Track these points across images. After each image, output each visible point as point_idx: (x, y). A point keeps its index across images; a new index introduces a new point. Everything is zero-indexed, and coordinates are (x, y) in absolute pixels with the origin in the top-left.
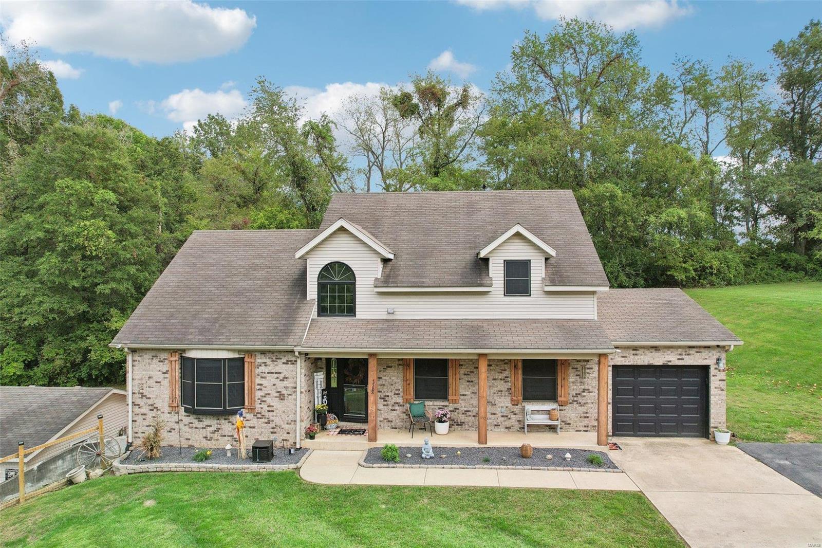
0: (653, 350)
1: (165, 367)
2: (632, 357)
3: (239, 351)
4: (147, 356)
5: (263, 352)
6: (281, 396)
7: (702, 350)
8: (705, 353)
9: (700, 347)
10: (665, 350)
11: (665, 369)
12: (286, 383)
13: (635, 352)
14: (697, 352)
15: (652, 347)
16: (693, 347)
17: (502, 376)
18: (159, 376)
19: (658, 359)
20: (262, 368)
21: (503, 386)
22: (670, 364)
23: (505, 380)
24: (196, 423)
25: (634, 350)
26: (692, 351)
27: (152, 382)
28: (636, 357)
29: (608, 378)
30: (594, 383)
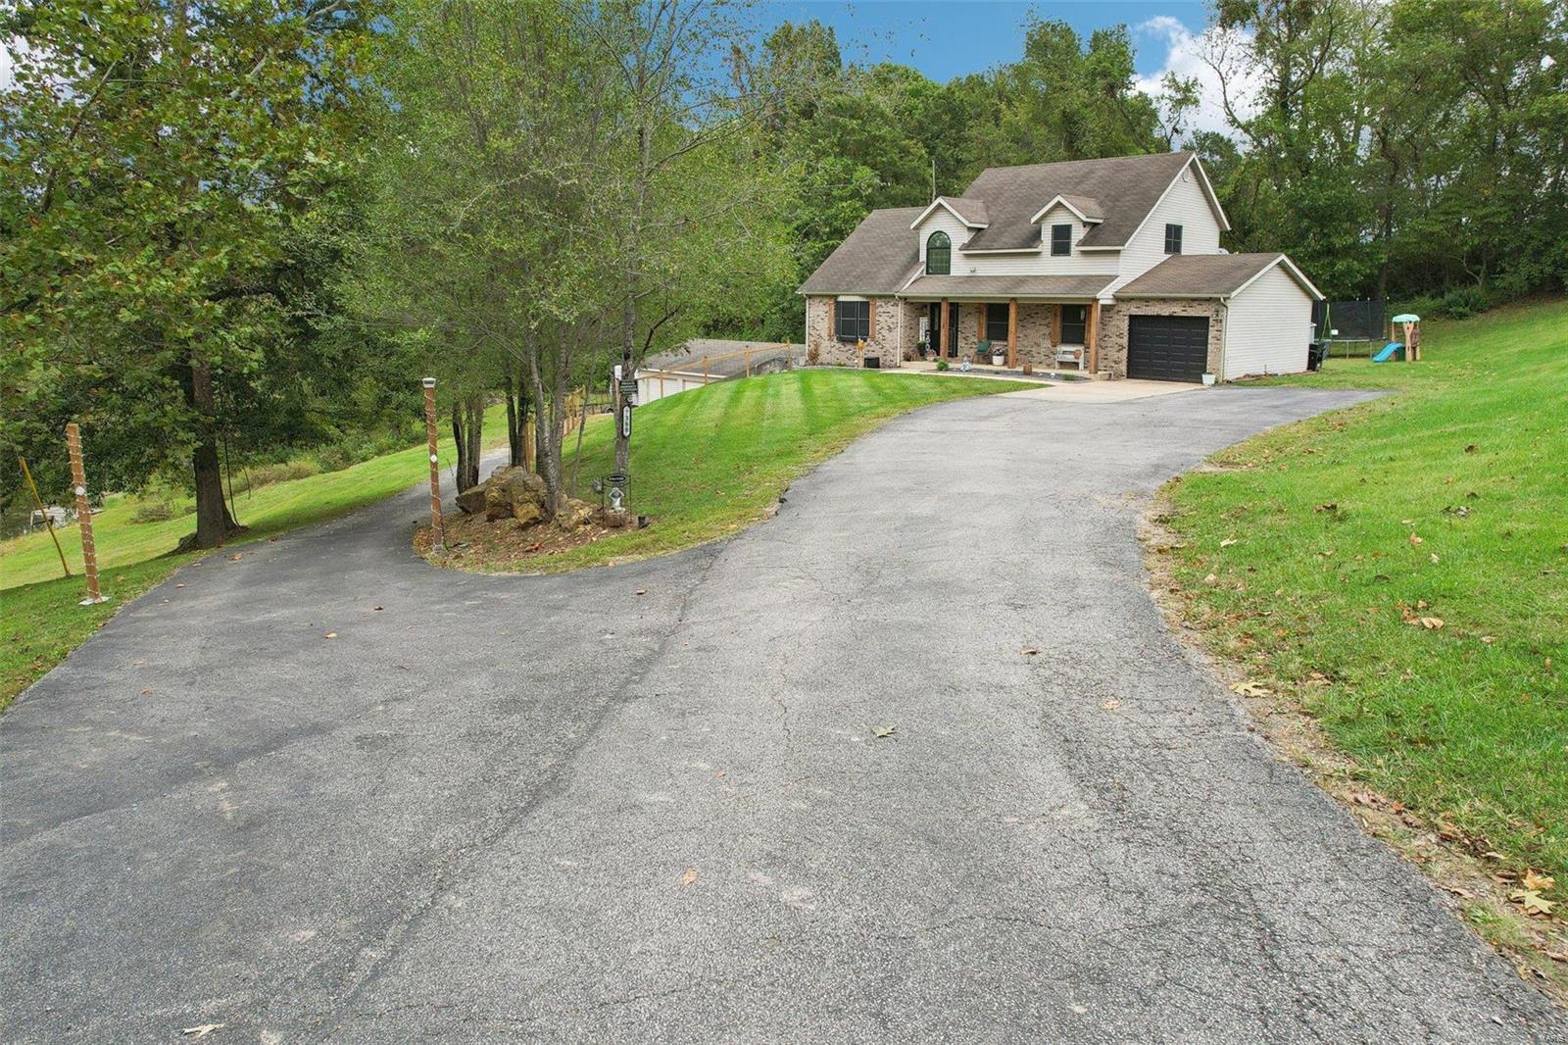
0: (1161, 303)
1: (826, 309)
2: (1144, 307)
3: (867, 296)
4: (817, 300)
5: (881, 297)
6: (890, 329)
7: (1205, 302)
8: (1206, 306)
9: (1202, 300)
10: (1172, 302)
12: (893, 320)
13: (1146, 303)
14: (1200, 305)
15: (1161, 299)
16: (1196, 299)
18: (823, 315)
19: (1165, 310)
20: (880, 309)
21: (1047, 331)
22: (1174, 315)
23: (1047, 326)
24: (843, 348)
25: (1146, 301)
26: (1196, 304)
27: (819, 319)
28: (1148, 308)
29: (1125, 325)
30: (1114, 329)
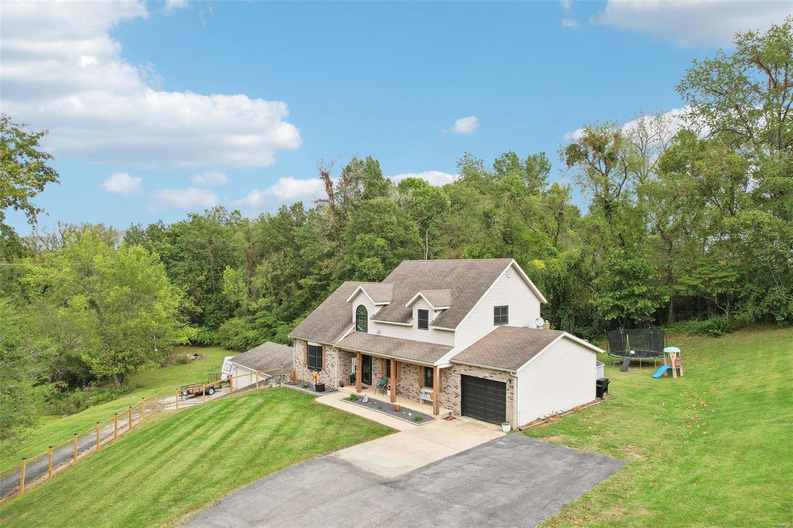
0: (478, 369)
1: (303, 348)
2: (469, 371)
3: (321, 344)
4: (299, 342)
5: (328, 346)
6: (332, 366)
7: (502, 373)
8: (503, 375)
9: (501, 371)
10: (484, 370)
11: (484, 381)
12: (333, 360)
13: (470, 368)
14: (499, 374)
15: (478, 367)
16: (498, 370)
17: (416, 371)
18: (301, 351)
19: (480, 374)
20: (327, 352)
21: (417, 377)
22: (486, 378)
23: (417, 373)
24: (310, 373)
25: (470, 367)
26: (497, 373)
28: (471, 371)
29: (458, 380)
30: (452, 382)
